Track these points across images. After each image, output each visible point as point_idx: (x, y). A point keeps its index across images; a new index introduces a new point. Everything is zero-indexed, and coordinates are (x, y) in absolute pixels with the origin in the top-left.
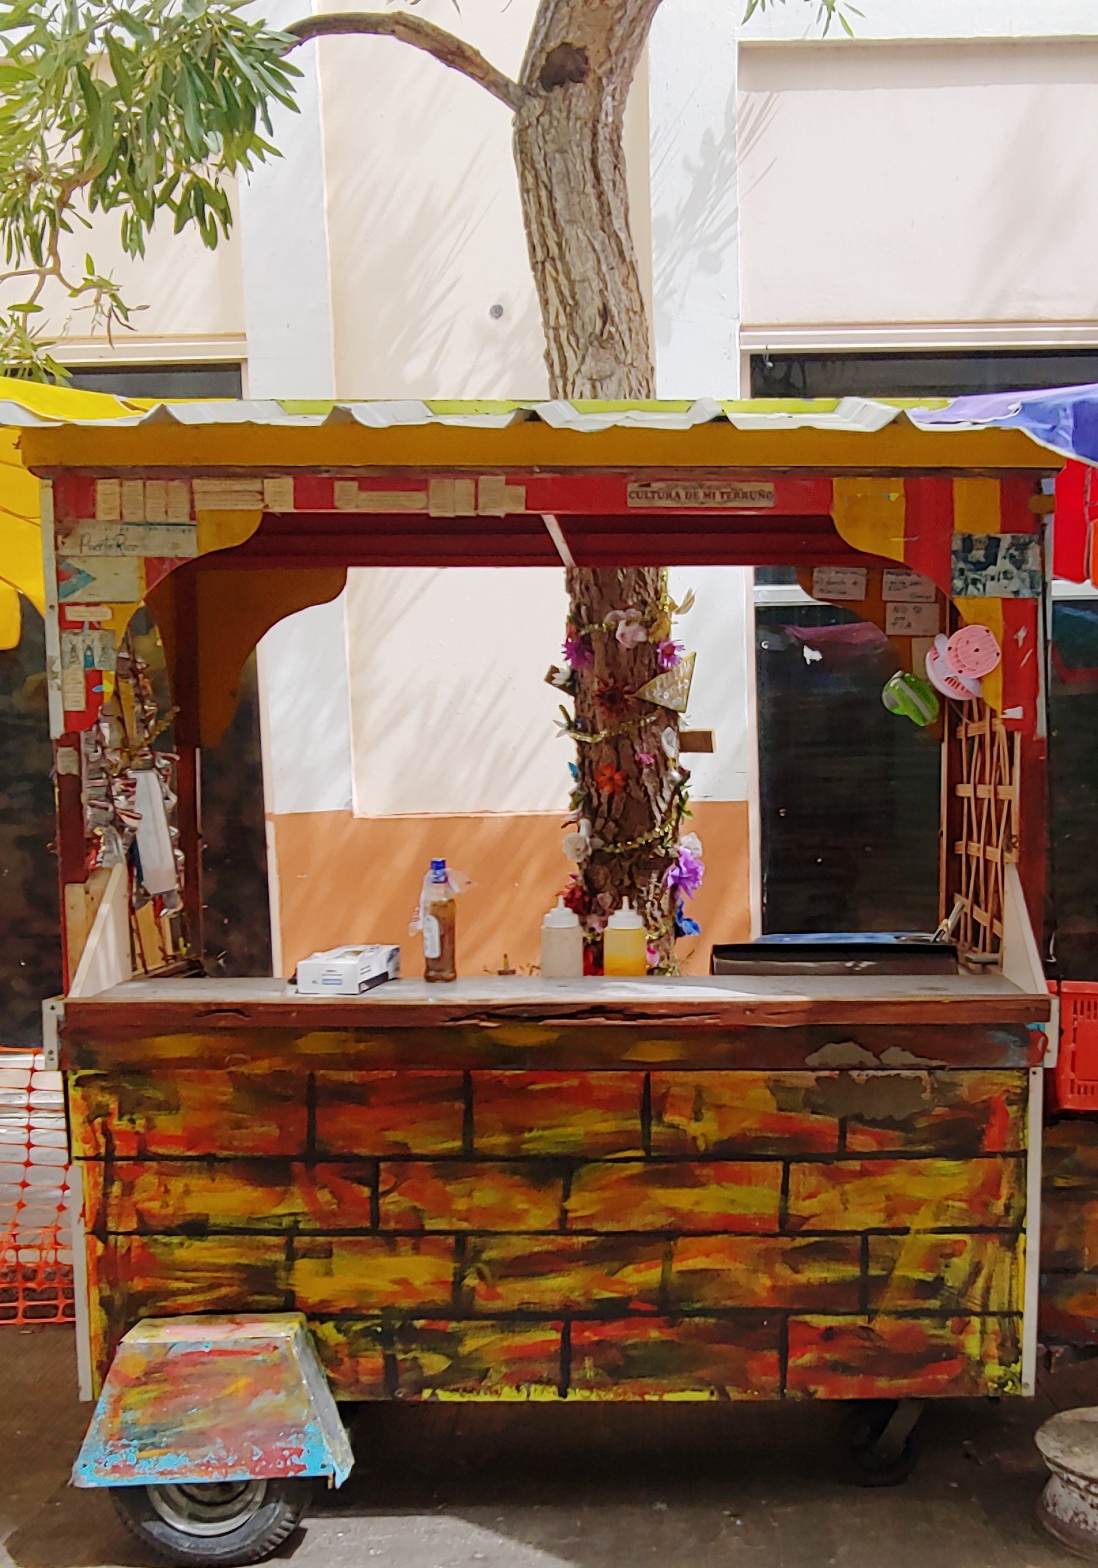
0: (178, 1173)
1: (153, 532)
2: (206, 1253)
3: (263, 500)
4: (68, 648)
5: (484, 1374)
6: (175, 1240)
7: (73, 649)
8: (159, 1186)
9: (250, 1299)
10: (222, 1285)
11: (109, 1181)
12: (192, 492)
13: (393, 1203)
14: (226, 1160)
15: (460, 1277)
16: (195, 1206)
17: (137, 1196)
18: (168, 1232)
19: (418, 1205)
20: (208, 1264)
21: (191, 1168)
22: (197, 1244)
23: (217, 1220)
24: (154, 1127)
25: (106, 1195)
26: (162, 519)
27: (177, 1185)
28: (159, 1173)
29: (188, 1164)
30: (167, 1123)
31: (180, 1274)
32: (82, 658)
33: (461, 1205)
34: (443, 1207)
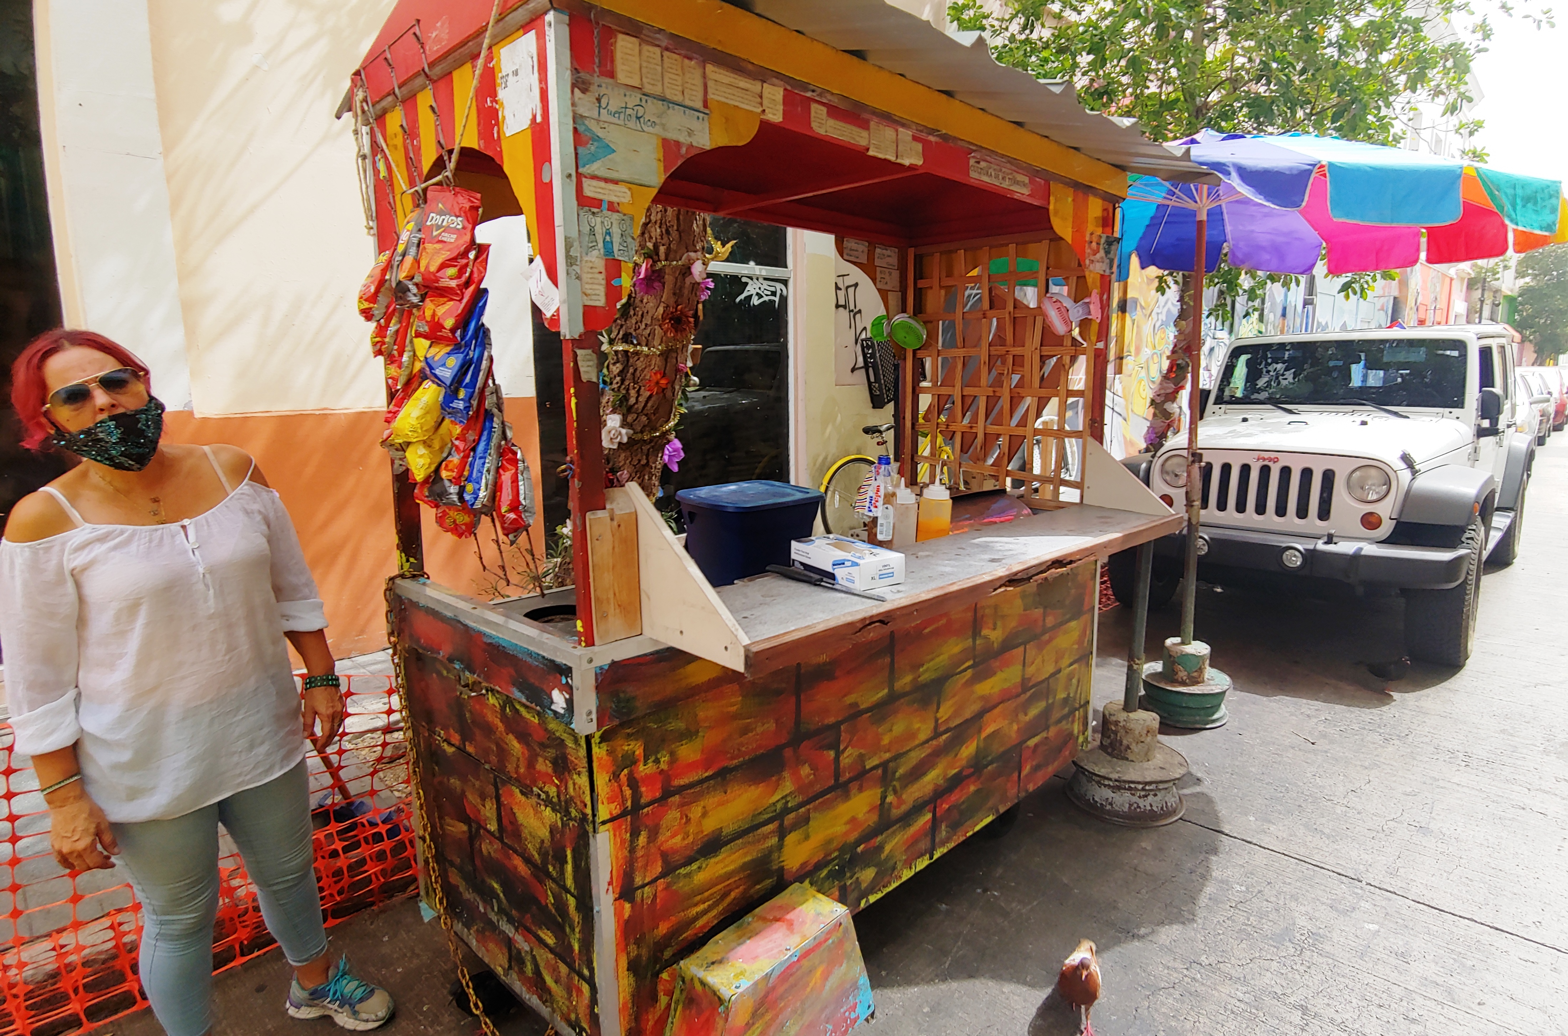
0: (695, 799)
1: (670, 111)
2: (721, 865)
3: (761, 104)
4: (586, 229)
5: (894, 868)
6: (694, 866)
7: (592, 232)
8: (681, 818)
9: (752, 891)
10: (730, 891)
11: (635, 833)
12: (704, 76)
13: (848, 757)
14: (736, 768)
15: (884, 798)
16: (710, 825)
17: (661, 838)
18: (690, 861)
19: (862, 751)
20: (721, 876)
21: (708, 788)
22: (713, 860)
23: (729, 829)
24: (677, 759)
25: (632, 850)
26: (678, 98)
27: (695, 812)
28: (681, 805)
29: (705, 785)
30: (688, 752)
31: (698, 898)
32: (601, 245)
33: (886, 741)
34: (877, 748)
